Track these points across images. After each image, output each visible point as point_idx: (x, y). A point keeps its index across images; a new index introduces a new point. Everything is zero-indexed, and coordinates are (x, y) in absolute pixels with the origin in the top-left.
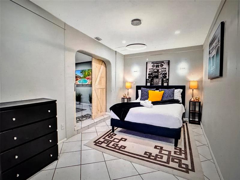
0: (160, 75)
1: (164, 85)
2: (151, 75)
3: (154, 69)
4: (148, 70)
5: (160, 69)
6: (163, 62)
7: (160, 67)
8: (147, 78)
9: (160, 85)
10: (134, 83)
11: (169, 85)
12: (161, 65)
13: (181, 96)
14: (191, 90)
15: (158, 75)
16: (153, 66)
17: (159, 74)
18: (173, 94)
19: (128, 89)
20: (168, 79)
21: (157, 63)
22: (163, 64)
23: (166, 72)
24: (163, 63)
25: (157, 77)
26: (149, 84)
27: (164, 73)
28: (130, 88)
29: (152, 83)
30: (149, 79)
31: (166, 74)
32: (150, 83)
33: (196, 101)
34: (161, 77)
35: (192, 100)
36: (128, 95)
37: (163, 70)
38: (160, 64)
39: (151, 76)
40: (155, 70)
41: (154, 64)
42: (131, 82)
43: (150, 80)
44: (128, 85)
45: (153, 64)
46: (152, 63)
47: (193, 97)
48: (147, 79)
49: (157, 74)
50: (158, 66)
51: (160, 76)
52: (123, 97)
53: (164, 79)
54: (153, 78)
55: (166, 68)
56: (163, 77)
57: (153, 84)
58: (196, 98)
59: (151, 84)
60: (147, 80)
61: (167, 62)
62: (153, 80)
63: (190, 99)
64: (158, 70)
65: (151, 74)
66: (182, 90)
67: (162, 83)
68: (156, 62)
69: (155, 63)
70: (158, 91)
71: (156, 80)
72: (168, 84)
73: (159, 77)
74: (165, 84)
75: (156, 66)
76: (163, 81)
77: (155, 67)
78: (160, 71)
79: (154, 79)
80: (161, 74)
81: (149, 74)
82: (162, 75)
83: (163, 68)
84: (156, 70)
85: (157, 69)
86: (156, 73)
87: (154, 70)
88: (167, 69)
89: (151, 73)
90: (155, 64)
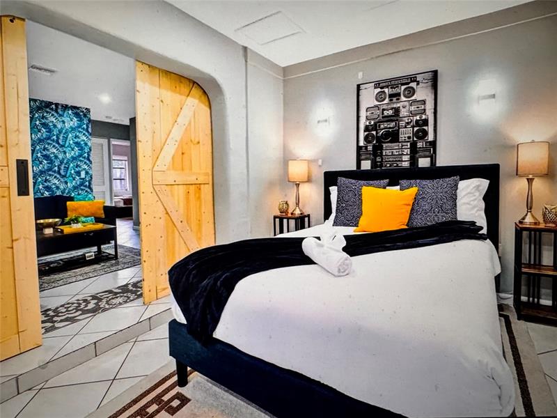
0: (406, 127)
1: (420, 165)
2: (372, 130)
3: (385, 107)
4: (363, 114)
5: (404, 107)
6: (413, 79)
7: (403, 98)
8: (362, 143)
9: (406, 164)
11: (437, 165)
12: (405, 89)
14: (524, 182)
15: (398, 130)
16: (380, 97)
17: (402, 124)
18: (454, 198)
19: (298, 185)
20: (433, 144)
21: (392, 83)
22: (413, 85)
23: (424, 117)
24: (415, 81)
25: (394, 136)
26: (366, 165)
27: (417, 121)
28: (306, 180)
29: (378, 159)
30: (366, 147)
31: (426, 122)
32: (369, 162)
33: (542, 226)
34: (409, 138)
36: (298, 204)
37: (413, 108)
38: (403, 87)
39: (374, 133)
40: (386, 113)
41: (382, 88)
42: (308, 161)
43: (370, 148)
44: (297, 170)
45: (379, 90)
46: (378, 85)
48: (362, 147)
49: (392, 124)
50: (399, 95)
51: (406, 133)
52: (278, 213)
53: (420, 145)
54: (380, 140)
55: (424, 102)
56: (416, 134)
57: (381, 166)
58: (544, 215)
59: (374, 164)
60: (359, 148)
61: (430, 75)
62: (381, 148)
64: (397, 111)
65: (375, 127)
66: (484, 183)
67: (413, 161)
68: (391, 80)
69: (387, 87)
71: (389, 149)
72: (433, 162)
73: (402, 137)
74: (424, 162)
75: (391, 96)
76: (417, 152)
77: (387, 101)
78: (403, 113)
79: (384, 145)
80: (408, 123)
81: (367, 129)
82: (413, 127)
83: (415, 101)
84: (390, 112)
85: (395, 106)
86: (392, 121)
87: (383, 110)
88: (427, 102)
89: (372, 123)
90: (386, 90)
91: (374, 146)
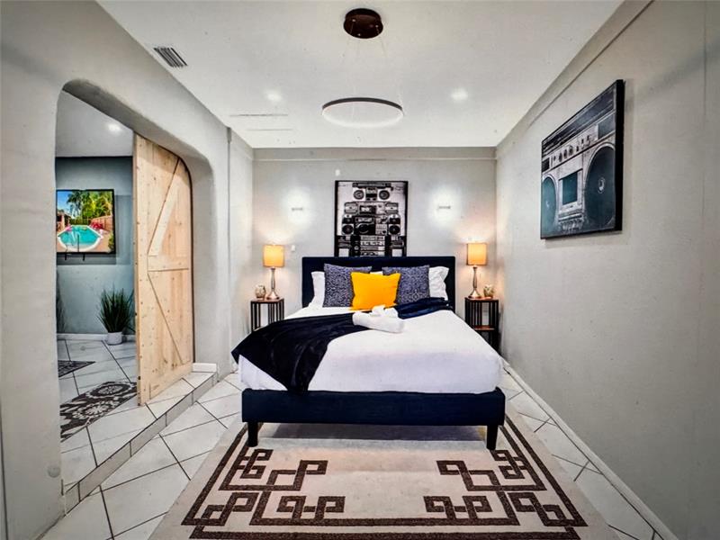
0: (381, 223)
1: (394, 255)
2: (350, 222)
3: (363, 204)
4: (341, 208)
5: (380, 206)
6: (388, 184)
7: (379, 199)
8: (340, 233)
9: (381, 254)
10: (293, 248)
11: (408, 255)
12: (381, 192)
13: (444, 285)
15: (374, 226)
16: (358, 195)
17: (378, 220)
18: (427, 281)
19: (273, 270)
20: (404, 238)
21: (369, 185)
22: (388, 190)
23: (397, 216)
24: (390, 187)
25: (371, 230)
26: (344, 253)
27: (391, 219)
28: (281, 265)
29: (356, 248)
30: (344, 237)
31: (398, 221)
32: (347, 250)
33: (484, 298)
34: (384, 232)
35: (475, 296)
36: (273, 288)
37: (388, 208)
38: (379, 190)
39: (352, 225)
40: (363, 209)
41: (360, 187)
42: (284, 246)
43: (348, 237)
44: (272, 255)
45: (357, 189)
46: (356, 184)
47: (475, 287)
48: (340, 237)
49: (369, 220)
50: (374, 196)
51: (382, 228)
52: (255, 299)
53: (393, 238)
54: (358, 232)
55: (397, 205)
56: (390, 230)
57: (359, 254)
58: (485, 291)
59: (352, 252)
60: (337, 238)
61: (401, 185)
62: (359, 239)
63: (469, 294)
64: (374, 209)
65: (353, 220)
66: (446, 270)
67: (388, 251)
68: (368, 182)
69: (365, 187)
70: (381, 273)
71: (366, 241)
72: (404, 253)
73: (378, 231)
74: (396, 253)
75: (369, 196)
76: (391, 244)
77: (364, 199)
78: (379, 211)
79: (362, 237)
80: (383, 220)
81: (345, 221)
82: (388, 223)
83: (389, 203)
84: (368, 209)
85: (372, 204)
86: (369, 217)
87: (361, 207)
88: (400, 205)
89: (350, 216)
90: (364, 190)
91: (352, 237)
